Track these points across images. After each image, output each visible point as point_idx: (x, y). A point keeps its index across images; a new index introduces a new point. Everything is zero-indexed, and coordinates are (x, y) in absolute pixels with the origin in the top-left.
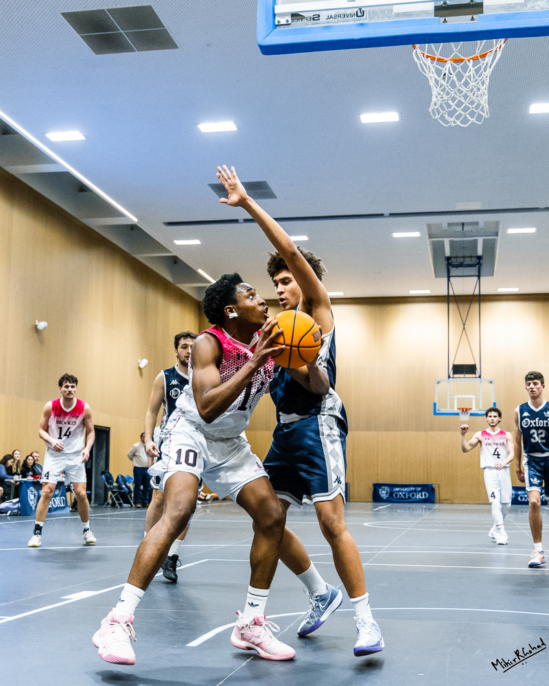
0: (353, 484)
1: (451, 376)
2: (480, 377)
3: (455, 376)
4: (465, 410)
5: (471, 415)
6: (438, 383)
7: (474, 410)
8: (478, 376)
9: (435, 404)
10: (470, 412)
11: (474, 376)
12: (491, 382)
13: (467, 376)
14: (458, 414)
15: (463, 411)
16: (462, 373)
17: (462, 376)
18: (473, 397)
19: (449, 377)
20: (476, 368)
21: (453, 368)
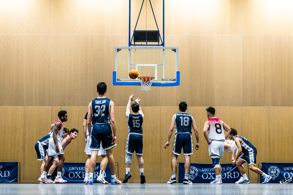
0: (24, 163)
1: (133, 43)
2: (163, 44)
3: (136, 43)
4: (147, 80)
5: (153, 85)
6: (118, 50)
7: (156, 80)
8: (160, 43)
9: (114, 73)
10: (152, 81)
11: (157, 43)
12: (175, 50)
13: (149, 43)
14: (139, 84)
15: (144, 80)
16: (143, 40)
17: (144, 43)
18: (156, 65)
19: (130, 44)
20: (159, 35)
21: (134, 35)
